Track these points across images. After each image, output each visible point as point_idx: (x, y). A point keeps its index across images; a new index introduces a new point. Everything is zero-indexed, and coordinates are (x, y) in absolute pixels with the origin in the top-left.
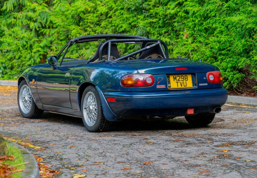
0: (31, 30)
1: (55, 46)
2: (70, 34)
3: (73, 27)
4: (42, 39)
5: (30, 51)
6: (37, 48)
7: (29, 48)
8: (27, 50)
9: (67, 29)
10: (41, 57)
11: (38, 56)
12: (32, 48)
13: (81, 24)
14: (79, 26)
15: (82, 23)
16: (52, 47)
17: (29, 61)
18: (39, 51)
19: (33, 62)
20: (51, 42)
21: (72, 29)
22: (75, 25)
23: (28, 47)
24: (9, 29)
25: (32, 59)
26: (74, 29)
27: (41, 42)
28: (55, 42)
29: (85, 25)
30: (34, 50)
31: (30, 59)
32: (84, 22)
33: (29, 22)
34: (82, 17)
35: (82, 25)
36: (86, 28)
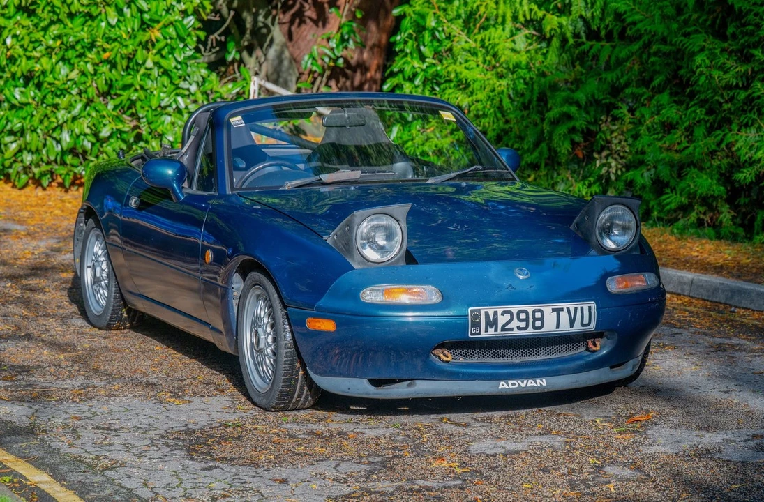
0: (549, 41)
1: (627, 104)
2: (685, 65)
3: (699, 40)
4: (583, 78)
5: (536, 117)
6: (562, 105)
7: (535, 103)
8: (525, 113)
9: (674, 48)
10: (578, 138)
11: (565, 135)
12: (546, 104)
13: (730, 30)
14: (723, 38)
15: (737, 27)
16: (617, 108)
17: (534, 150)
18: (568, 117)
19: (546, 155)
20: (616, 90)
21: (696, 49)
22: (706, 32)
23: (530, 102)
24: (468, 34)
25: (544, 146)
26: (702, 49)
27: (578, 88)
28: (628, 91)
29: (746, 38)
30: (553, 114)
31: (537, 145)
32: (744, 25)
33: (540, 14)
34: (737, 7)
35: (734, 36)
36: (749, 46)
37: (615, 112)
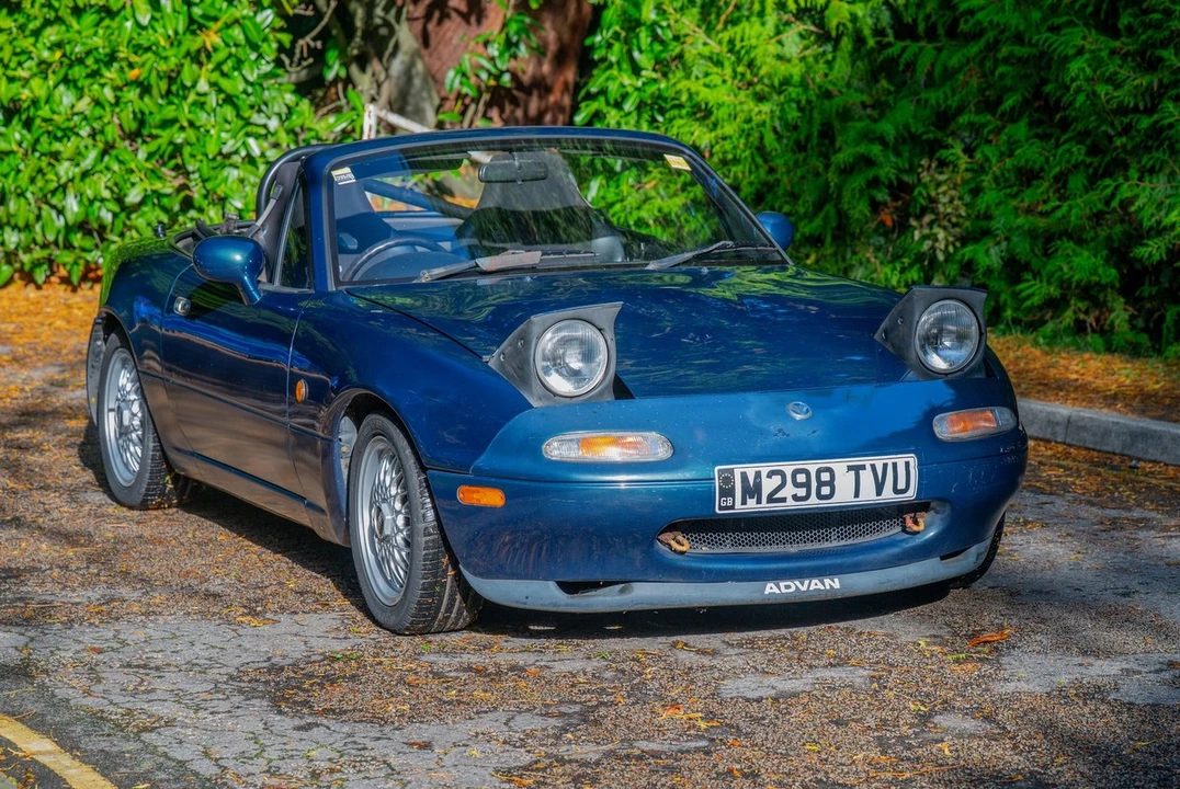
0: (837, 42)
1: (963, 140)
2: (1052, 78)
3: (1077, 36)
4: (891, 99)
5: (818, 164)
6: (858, 144)
7: (815, 141)
8: (801, 156)
9: (1034, 51)
10: (882, 195)
11: (861, 191)
12: (832, 142)
13: (1124, 20)
14: (1114, 33)
15: (1135, 16)
16: (947, 147)
17: (815, 214)
18: (868, 162)
19: (833, 222)
20: (944, 119)
21: (1071, 52)
22: (1086, 25)
23: (808, 138)
24: (709, 30)
25: (829, 208)
26: (1080, 52)
27: (882, 115)
28: (963, 119)
29: (1150, 33)
30: (842, 158)
31: (819, 206)
32: (1146, 12)
35: (1130, 30)
36: (1154, 46)
37: (943, 153)
